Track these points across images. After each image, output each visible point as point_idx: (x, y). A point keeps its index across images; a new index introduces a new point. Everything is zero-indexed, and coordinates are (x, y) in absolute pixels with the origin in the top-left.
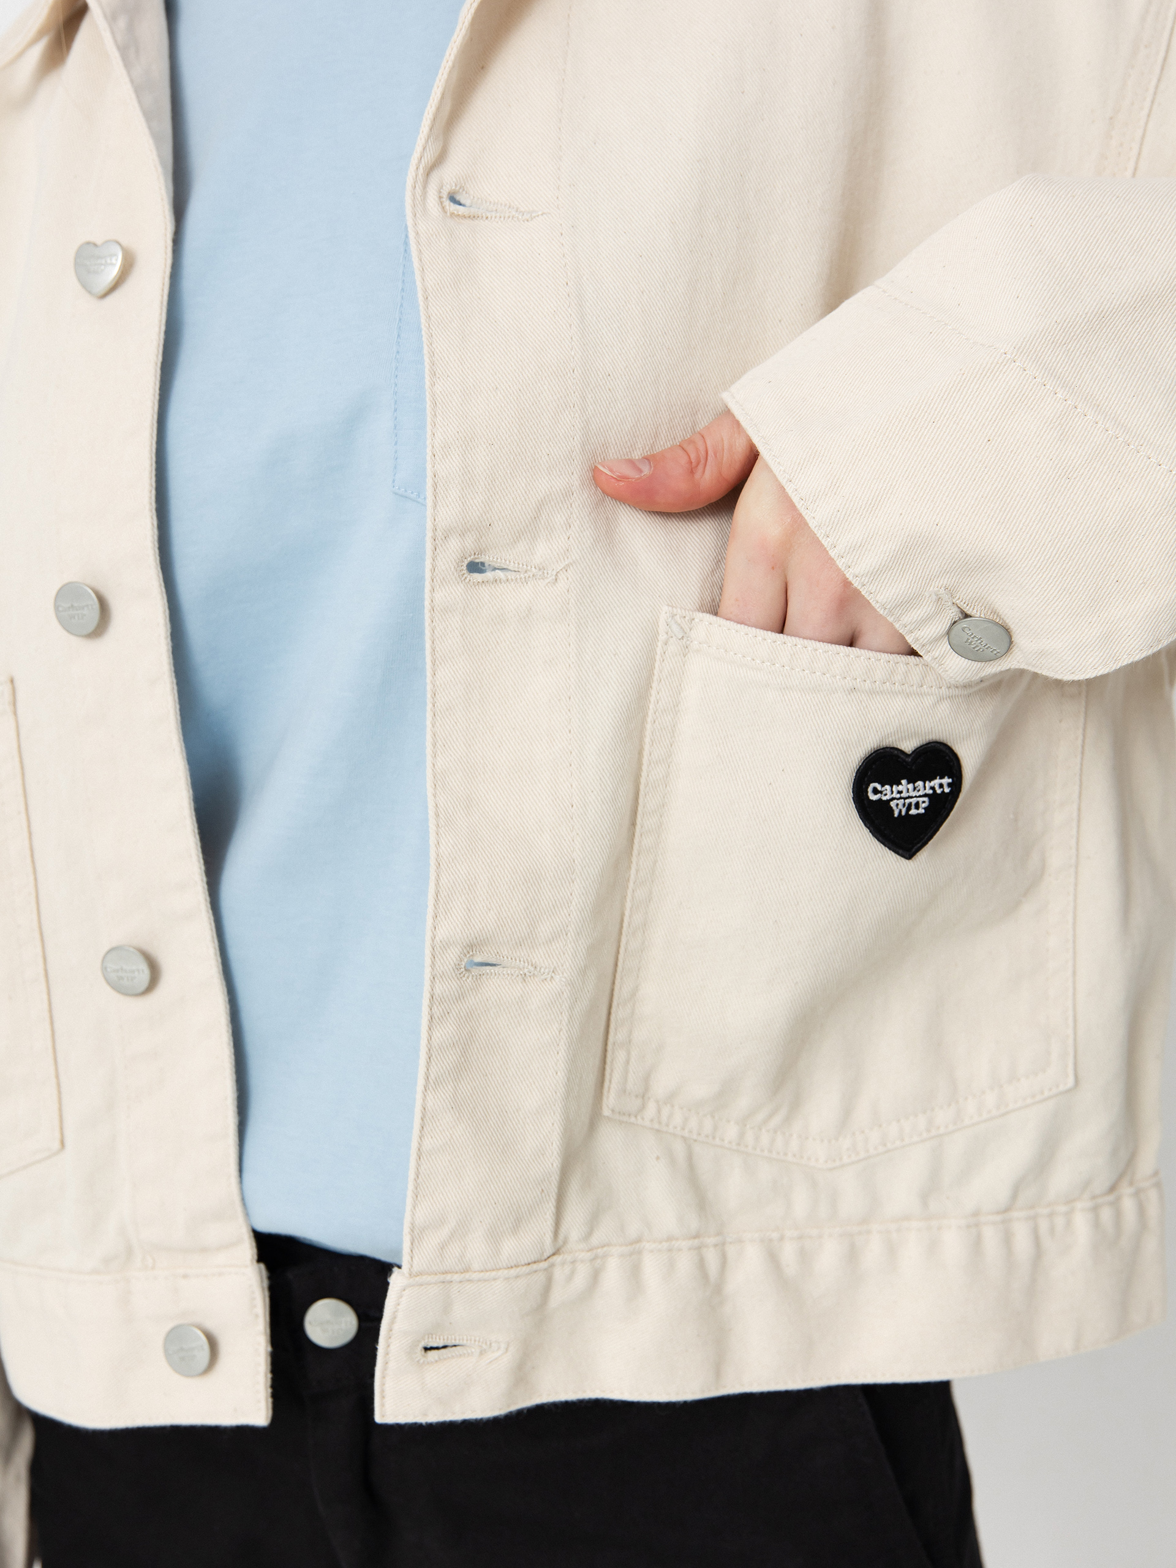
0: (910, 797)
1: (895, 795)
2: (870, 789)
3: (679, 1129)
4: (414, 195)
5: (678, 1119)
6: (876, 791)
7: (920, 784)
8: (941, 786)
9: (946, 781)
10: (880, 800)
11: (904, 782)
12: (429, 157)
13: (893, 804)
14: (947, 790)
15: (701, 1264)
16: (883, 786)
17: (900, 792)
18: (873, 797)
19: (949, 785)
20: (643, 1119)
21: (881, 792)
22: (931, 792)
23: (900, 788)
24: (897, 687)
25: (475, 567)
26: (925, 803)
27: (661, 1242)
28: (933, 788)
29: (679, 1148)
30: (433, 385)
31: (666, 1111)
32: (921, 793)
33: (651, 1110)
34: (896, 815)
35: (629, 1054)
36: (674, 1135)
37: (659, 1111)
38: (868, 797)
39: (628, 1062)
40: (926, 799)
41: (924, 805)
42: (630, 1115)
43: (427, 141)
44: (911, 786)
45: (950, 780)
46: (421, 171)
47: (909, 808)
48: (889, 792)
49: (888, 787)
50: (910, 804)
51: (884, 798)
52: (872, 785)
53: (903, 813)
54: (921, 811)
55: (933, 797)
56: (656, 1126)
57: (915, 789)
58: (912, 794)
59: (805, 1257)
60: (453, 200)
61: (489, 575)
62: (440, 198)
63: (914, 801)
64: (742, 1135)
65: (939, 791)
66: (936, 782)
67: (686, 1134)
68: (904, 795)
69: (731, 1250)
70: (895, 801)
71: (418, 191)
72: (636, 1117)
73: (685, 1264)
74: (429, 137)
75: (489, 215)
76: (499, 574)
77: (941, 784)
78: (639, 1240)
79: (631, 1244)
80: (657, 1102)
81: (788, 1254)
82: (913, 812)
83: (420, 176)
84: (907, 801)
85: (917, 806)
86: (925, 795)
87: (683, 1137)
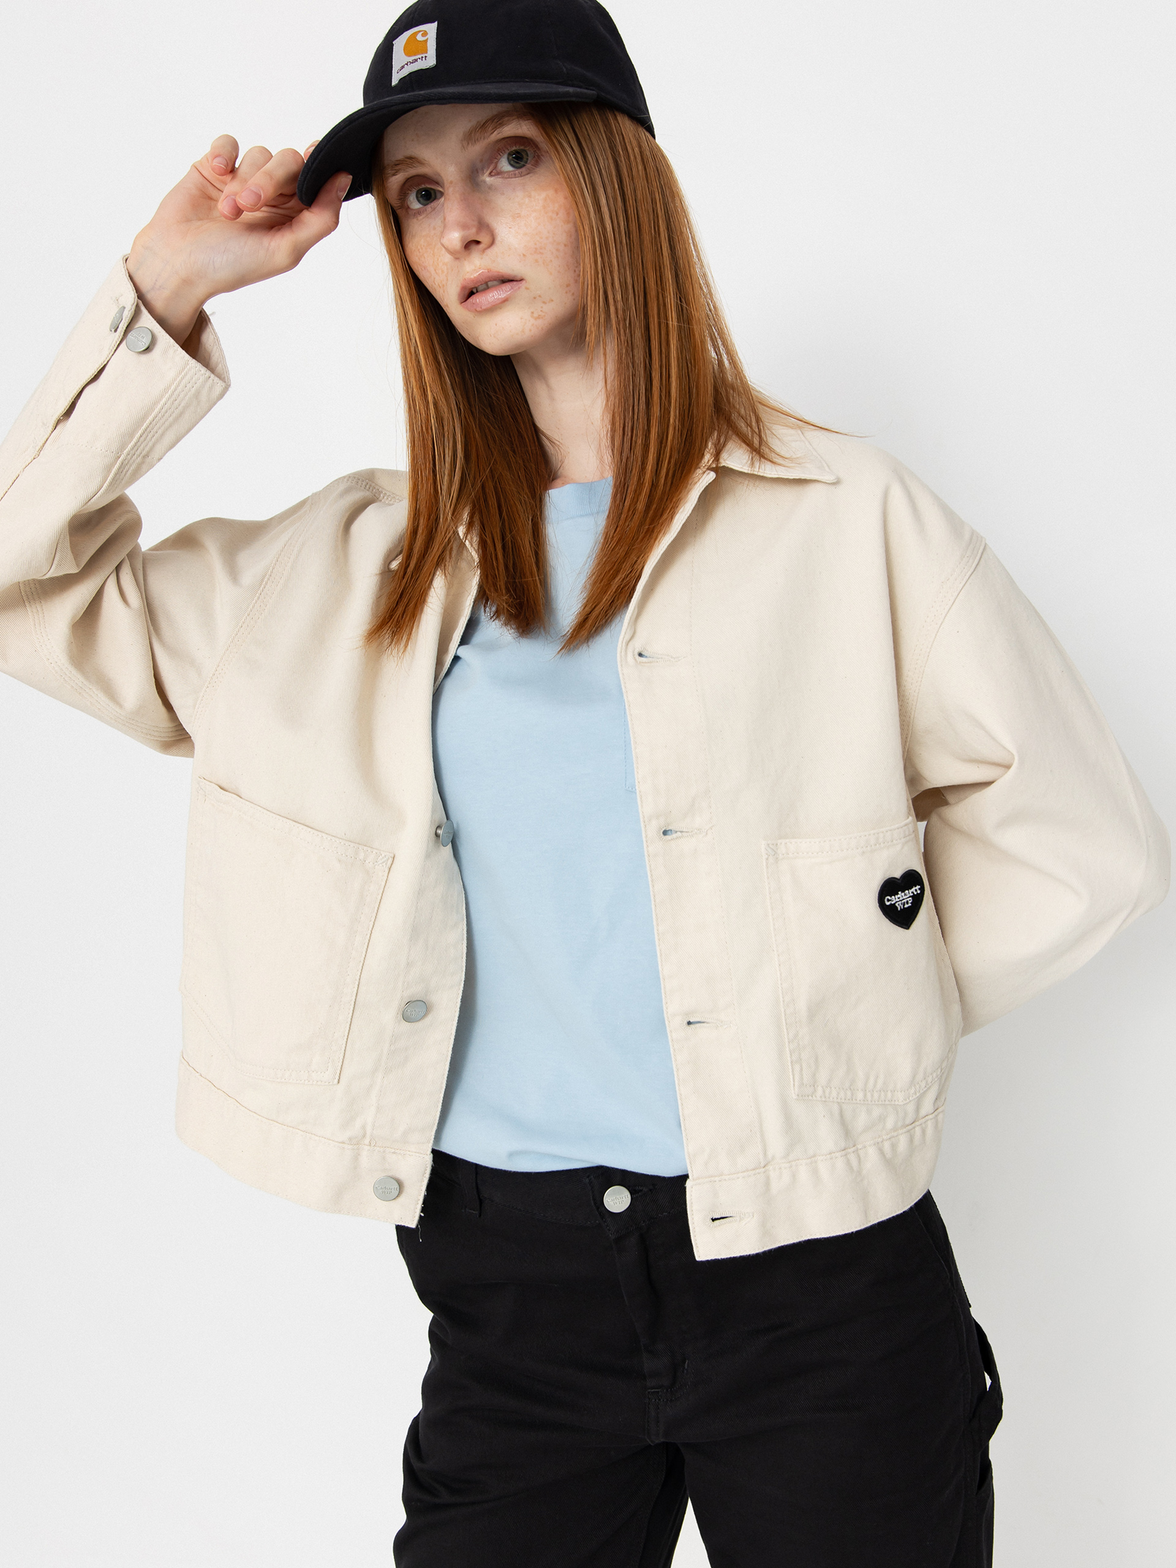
0: (904, 899)
1: (897, 900)
2: (886, 900)
3: (835, 1098)
4: (621, 656)
5: (834, 1094)
6: (888, 900)
7: (907, 891)
8: (916, 890)
9: (918, 887)
10: (891, 904)
11: (900, 893)
12: (628, 637)
13: (897, 905)
14: (919, 892)
15: (848, 1163)
16: (891, 897)
17: (899, 898)
18: (888, 903)
19: (919, 889)
20: (816, 1097)
21: (890, 900)
22: (912, 894)
23: (899, 896)
24: (882, 845)
25: (665, 833)
26: (910, 900)
27: (826, 1155)
28: (913, 892)
29: (836, 1108)
30: (635, 748)
31: (827, 1092)
32: (908, 896)
33: (820, 1092)
34: (899, 909)
35: (801, 1066)
36: (833, 1102)
37: (824, 1092)
38: (885, 904)
39: (801, 1070)
40: (910, 898)
41: (910, 902)
42: (808, 1096)
43: (627, 630)
44: (903, 894)
45: (919, 887)
46: (624, 644)
47: (904, 905)
48: (894, 899)
49: (893, 897)
50: (904, 903)
51: (893, 903)
52: (887, 898)
53: (902, 908)
54: (910, 905)
55: (913, 897)
56: (824, 1099)
57: (905, 895)
58: (904, 897)
59: (894, 1147)
60: (640, 655)
61: (674, 836)
62: (634, 655)
63: (905, 901)
64: (865, 1095)
65: (915, 893)
66: (913, 889)
67: (839, 1100)
68: (901, 899)
69: (861, 1153)
70: (898, 903)
71: (623, 653)
72: (812, 1096)
73: (840, 1163)
74: (628, 627)
75: (658, 660)
76: (679, 834)
77: (916, 889)
78: (814, 1156)
79: (810, 1158)
80: (822, 1087)
81: (887, 1146)
82: (906, 906)
83: (623, 646)
84: (903, 901)
85: (907, 903)
86: (910, 897)
87: (838, 1102)
